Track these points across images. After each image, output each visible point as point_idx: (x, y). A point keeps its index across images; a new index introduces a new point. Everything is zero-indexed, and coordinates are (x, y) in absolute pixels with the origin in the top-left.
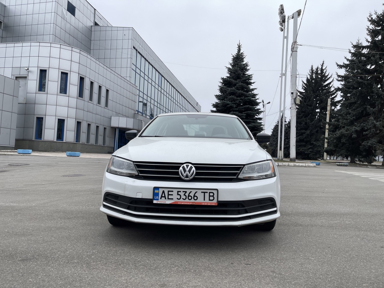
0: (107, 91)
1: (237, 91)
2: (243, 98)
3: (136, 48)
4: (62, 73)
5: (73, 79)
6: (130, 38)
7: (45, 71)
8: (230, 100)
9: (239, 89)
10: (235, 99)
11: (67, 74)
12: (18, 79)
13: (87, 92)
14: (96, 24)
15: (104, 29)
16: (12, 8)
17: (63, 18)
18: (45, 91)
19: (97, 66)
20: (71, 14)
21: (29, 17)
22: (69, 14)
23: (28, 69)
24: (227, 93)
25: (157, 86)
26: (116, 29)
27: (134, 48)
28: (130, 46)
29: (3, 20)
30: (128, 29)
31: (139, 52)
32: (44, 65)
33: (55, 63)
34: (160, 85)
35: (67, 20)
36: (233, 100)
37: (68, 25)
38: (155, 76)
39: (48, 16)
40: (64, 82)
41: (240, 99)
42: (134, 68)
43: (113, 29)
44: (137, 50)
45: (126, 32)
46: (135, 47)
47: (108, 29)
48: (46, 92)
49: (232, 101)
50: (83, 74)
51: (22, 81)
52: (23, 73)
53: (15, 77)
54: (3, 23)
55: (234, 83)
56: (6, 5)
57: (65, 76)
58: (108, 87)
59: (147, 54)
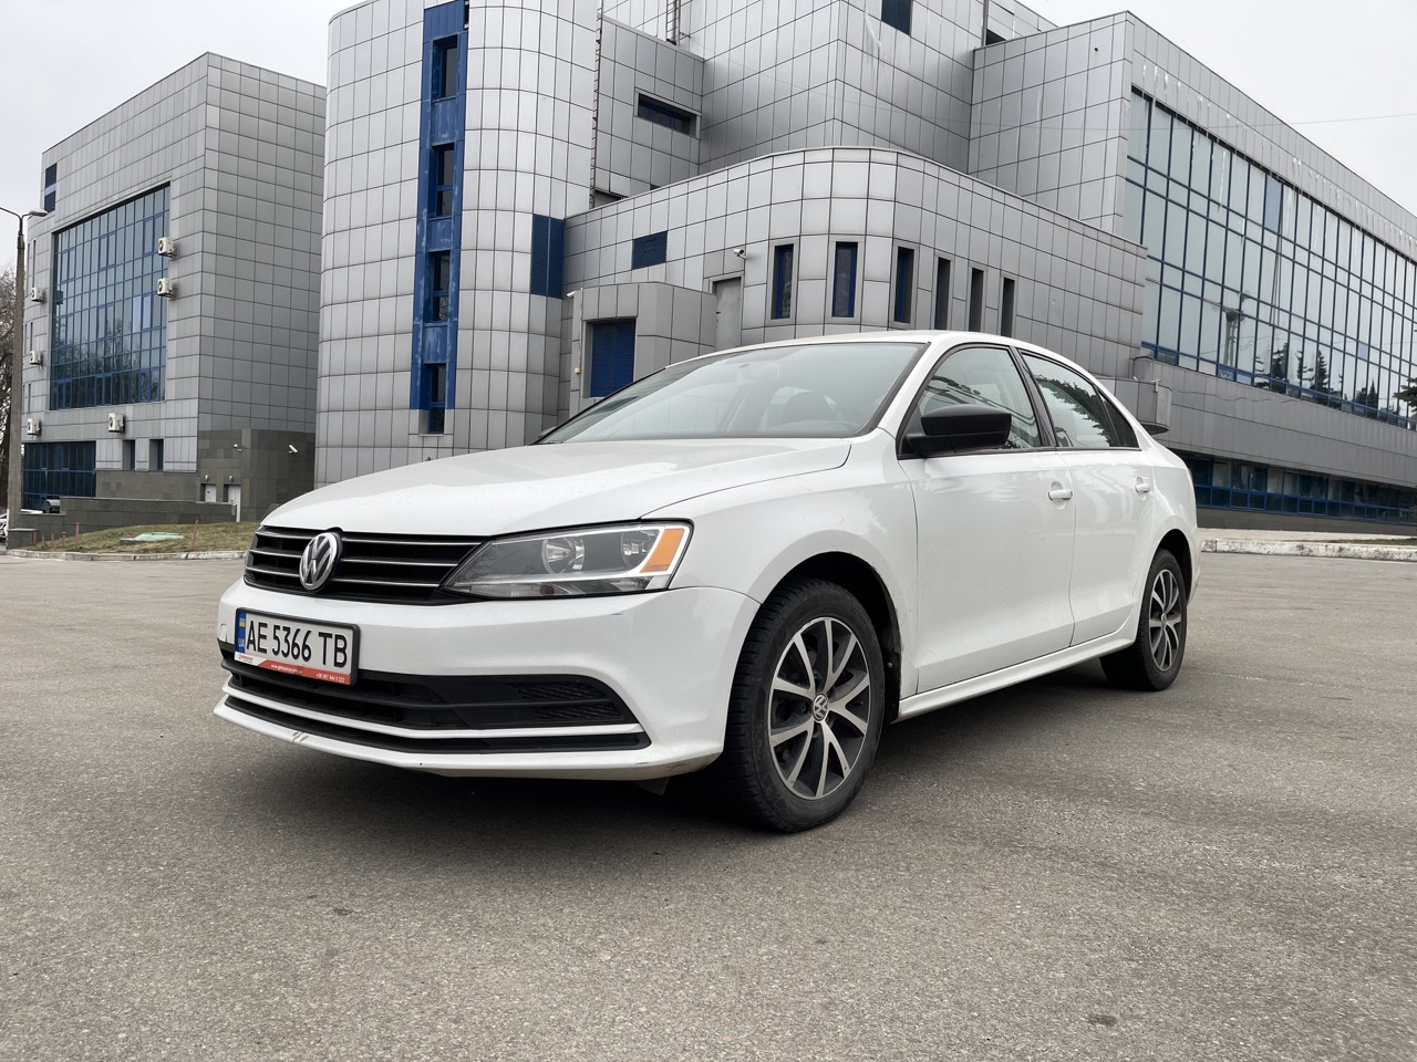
0: (1009, 284)
3: (1147, 89)
4: (840, 245)
5: (877, 262)
6: (1118, 55)
7: (790, 248)
11: (855, 245)
12: (719, 288)
13: (923, 300)
14: (991, 38)
15: (1018, 48)
16: (721, 62)
17: (868, 51)
18: (789, 316)
19: (965, 196)
20: (898, 27)
21: (767, 79)
22: (888, 29)
23: (742, 252)
25: (1254, 232)
26: (1062, 35)
27: (1136, 90)
28: (1120, 88)
29: (697, 107)
30: (1109, 21)
31: (1160, 105)
32: (784, 231)
33: (816, 217)
34: (1272, 223)
35: (881, 58)
37: (886, 71)
38: (1249, 192)
39: (819, 58)
40: (844, 276)
42: (1138, 173)
43: (1052, 38)
44: (1149, 99)
45: (1101, 39)
46: (1140, 85)
47: (1032, 44)
48: (792, 319)
50: (908, 235)
51: (727, 294)
52: (732, 266)
53: (711, 284)
54: (698, 118)
56: (706, 58)
57: (846, 253)
58: (1011, 269)
59: (1199, 103)
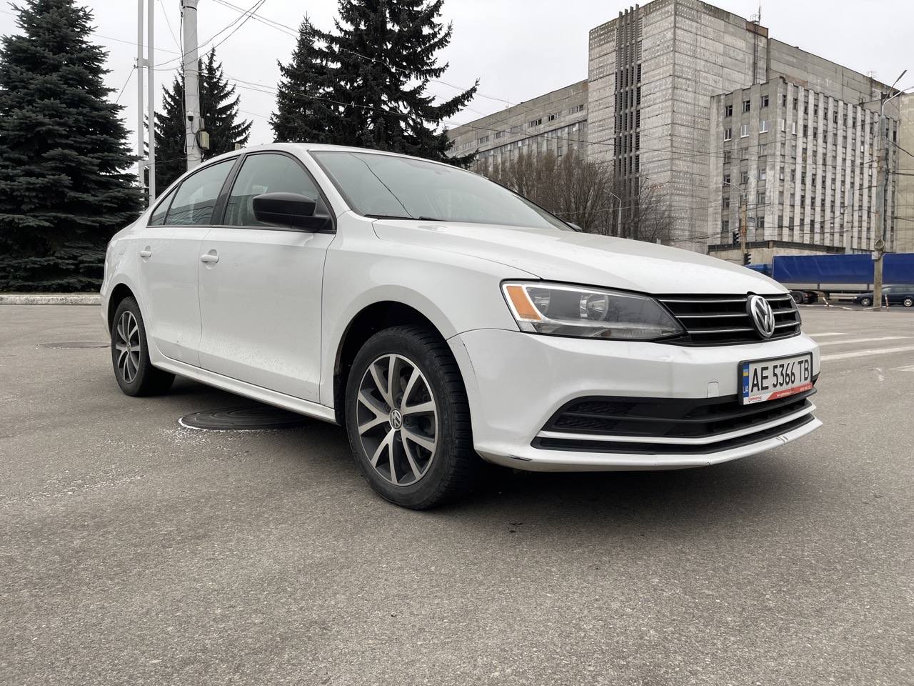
1: (65, 86)
2: (85, 111)
8: (47, 113)
9: (71, 82)
10: (64, 110)
24: (28, 89)
36: (55, 114)
41: (77, 114)
49: (51, 116)
55: (52, 61)
